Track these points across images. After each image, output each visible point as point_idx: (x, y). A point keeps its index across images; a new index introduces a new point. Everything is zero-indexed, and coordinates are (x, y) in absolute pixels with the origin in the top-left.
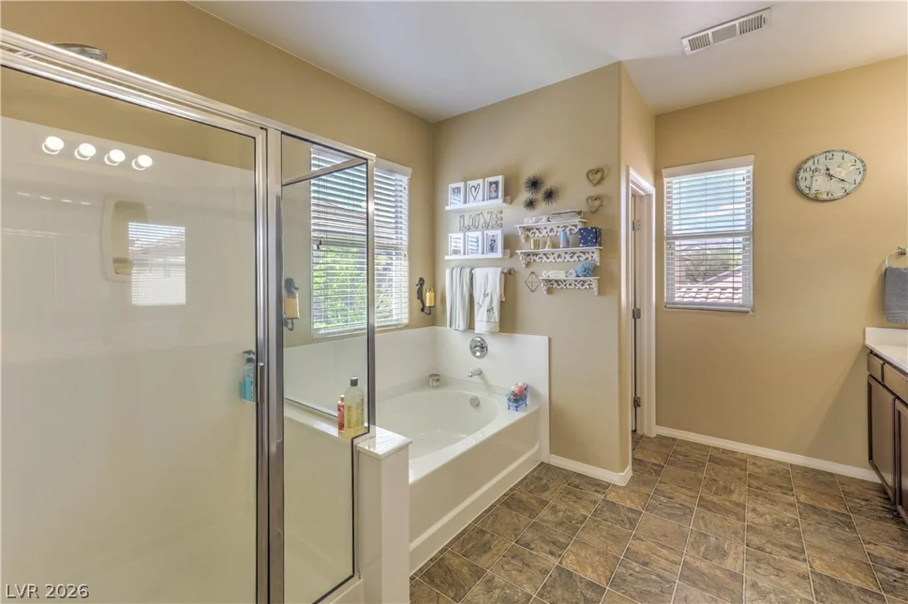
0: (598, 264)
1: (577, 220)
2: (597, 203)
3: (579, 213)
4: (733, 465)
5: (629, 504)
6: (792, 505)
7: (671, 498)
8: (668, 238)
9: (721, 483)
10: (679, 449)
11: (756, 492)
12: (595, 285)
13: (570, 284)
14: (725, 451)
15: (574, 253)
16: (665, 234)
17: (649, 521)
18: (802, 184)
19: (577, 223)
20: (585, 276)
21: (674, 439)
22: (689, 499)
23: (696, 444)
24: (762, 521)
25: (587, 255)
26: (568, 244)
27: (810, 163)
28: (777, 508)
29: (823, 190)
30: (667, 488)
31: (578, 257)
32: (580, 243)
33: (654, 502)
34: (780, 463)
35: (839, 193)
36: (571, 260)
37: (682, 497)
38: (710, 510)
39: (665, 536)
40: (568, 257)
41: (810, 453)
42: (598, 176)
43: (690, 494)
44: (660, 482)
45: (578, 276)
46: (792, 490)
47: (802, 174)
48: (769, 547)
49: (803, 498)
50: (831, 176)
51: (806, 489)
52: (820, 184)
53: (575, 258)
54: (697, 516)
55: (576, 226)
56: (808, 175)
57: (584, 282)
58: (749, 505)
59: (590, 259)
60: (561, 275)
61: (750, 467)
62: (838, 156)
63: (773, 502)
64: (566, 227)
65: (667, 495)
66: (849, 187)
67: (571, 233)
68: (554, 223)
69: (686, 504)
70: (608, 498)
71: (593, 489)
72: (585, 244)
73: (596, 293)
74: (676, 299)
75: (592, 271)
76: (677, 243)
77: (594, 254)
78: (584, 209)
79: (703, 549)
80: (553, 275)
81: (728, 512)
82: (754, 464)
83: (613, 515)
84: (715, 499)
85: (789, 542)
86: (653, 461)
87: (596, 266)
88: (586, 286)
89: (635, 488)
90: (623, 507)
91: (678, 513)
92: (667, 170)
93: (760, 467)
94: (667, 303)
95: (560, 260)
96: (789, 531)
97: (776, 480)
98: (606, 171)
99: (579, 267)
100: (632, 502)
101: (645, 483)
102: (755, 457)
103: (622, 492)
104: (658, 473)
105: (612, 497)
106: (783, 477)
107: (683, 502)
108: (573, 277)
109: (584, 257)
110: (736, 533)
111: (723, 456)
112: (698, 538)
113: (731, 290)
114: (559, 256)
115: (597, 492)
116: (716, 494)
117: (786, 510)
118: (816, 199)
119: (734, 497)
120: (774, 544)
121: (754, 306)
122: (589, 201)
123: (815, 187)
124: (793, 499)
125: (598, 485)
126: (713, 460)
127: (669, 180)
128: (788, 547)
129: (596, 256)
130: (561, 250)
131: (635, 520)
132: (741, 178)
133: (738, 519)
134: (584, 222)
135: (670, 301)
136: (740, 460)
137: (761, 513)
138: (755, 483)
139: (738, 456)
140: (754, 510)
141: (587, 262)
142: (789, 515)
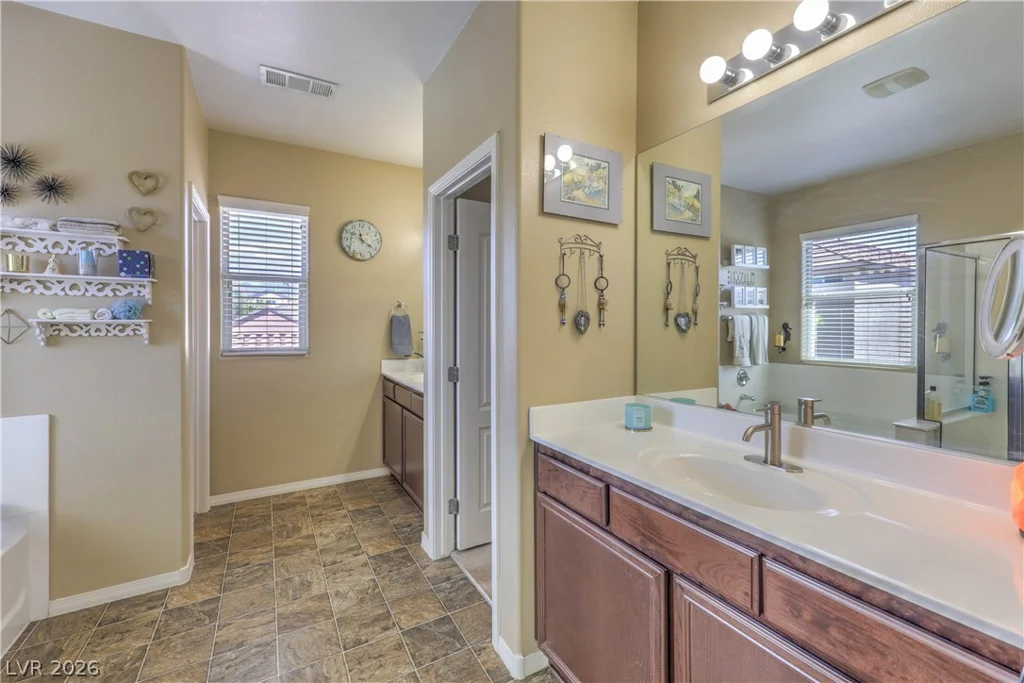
0: (150, 302)
1: (114, 238)
2: (148, 220)
3: (117, 228)
4: (294, 505)
5: (201, 598)
6: (345, 516)
7: (247, 564)
8: (225, 277)
9: (290, 525)
10: (240, 512)
11: (319, 519)
12: (144, 331)
13: (98, 330)
14: (284, 496)
15: (105, 285)
16: (221, 271)
17: (233, 600)
18: (345, 243)
19: (116, 241)
20: (129, 318)
21: (232, 504)
22: (265, 555)
23: (256, 500)
24: (328, 540)
25: (130, 290)
26: (94, 269)
27: (349, 227)
28: (337, 524)
29: (357, 251)
30: (240, 558)
31: (113, 290)
32: (121, 270)
33: (230, 578)
34: (329, 487)
35: (367, 256)
36: (97, 294)
37: (258, 556)
38: (287, 555)
39: (253, 604)
40: (93, 290)
41: (350, 469)
42: (150, 183)
43: (264, 551)
44: (231, 555)
45: (114, 318)
46: (341, 504)
47: (344, 235)
48: (339, 558)
49: (351, 507)
50: (362, 241)
51: (351, 499)
52: (356, 246)
53: (108, 291)
54: (278, 568)
55: (109, 246)
56: (349, 236)
57: (125, 326)
58: (316, 533)
59: (135, 294)
60: (82, 316)
61: (309, 500)
62: (367, 225)
63: (332, 520)
64: (89, 244)
65: (243, 563)
66: (373, 252)
67: (99, 255)
68: (63, 235)
69: (264, 561)
70: (170, 607)
71: (144, 608)
72: (131, 272)
73: (146, 342)
74: (234, 347)
75: (137, 310)
76: (234, 282)
77: (143, 289)
78: (125, 223)
79: (291, 592)
80: (62, 315)
81: (302, 547)
82: (311, 496)
83: (185, 621)
84: (288, 542)
85: (351, 546)
86: (215, 537)
87: (147, 305)
88: (128, 331)
89: (202, 577)
90: (194, 605)
91: (259, 574)
92: (223, 197)
93: (316, 497)
94: (224, 351)
95: (75, 292)
96: (348, 537)
97: (330, 502)
98: (161, 181)
99: (118, 306)
100: (203, 593)
101: (213, 565)
102: (310, 490)
103: (187, 589)
104: (225, 548)
105: (175, 602)
106: (333, 498)
107: (260, 562)
108: (107, 319)
109: (125, 292)
110: (313, 562)
111: (284, 501)
112: (284, 586)
113: (288, 336)
114: (73, 287)
115: (151, 608)
116: (287, 537)
117: (342, 522)
118: (353, 258)
119: (304, 532)
120: (342, 553)
121: (309, 348)
122: (134, 213)
123: (352, 248)
124: (344, 512)
125: (149, 600)
126: (278, 508)
127: (225, 209)
128: (350, 550)
129: (147, 293)
130: (80, 278)
131: (213, 610)
132: (299, 226)
133: (312, 549)
134: (125, 243)
135: (227, 349)
136: (300, 497)
137: (327, 534)
138: (316, 512)
139: (297, 495)
140: (321, 534)
141: (130, 298)
142: (345, 525)
